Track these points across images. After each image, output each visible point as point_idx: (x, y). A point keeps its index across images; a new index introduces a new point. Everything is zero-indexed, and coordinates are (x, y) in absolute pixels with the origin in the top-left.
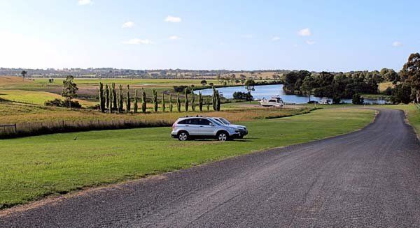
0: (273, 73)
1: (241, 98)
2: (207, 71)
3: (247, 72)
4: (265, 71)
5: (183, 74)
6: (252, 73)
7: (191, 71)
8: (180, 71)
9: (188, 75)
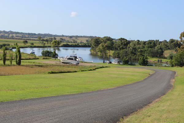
0: (87, 39)
1: (49, 56)
2: (35, 34)
3: (67, 36)
4: (81, 37)
5: (14, 35)
6: (71, 37)
7: (22, 33)
8: (12, 33)
9: (18, 36)
